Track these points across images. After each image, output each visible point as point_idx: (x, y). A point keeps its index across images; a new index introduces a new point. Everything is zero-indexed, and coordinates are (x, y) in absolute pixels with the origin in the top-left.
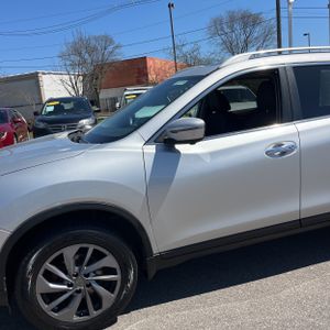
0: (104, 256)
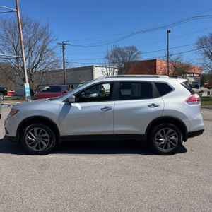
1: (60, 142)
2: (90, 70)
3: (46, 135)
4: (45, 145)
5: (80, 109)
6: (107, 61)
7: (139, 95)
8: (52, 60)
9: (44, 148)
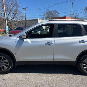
0: (5, 59)
1: (16, 65)
2: (37, 21)
3: (6, 61)
4: (6, 68)
5: (30, 43)
6: (44, 17)
7: (71, 34)
8: (20, 16)
9: (5, 69)
